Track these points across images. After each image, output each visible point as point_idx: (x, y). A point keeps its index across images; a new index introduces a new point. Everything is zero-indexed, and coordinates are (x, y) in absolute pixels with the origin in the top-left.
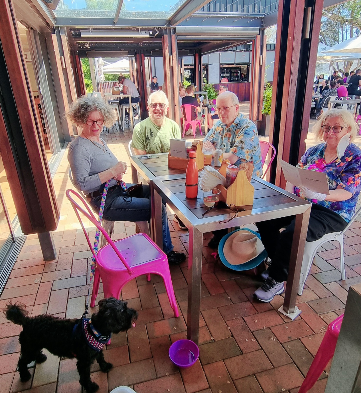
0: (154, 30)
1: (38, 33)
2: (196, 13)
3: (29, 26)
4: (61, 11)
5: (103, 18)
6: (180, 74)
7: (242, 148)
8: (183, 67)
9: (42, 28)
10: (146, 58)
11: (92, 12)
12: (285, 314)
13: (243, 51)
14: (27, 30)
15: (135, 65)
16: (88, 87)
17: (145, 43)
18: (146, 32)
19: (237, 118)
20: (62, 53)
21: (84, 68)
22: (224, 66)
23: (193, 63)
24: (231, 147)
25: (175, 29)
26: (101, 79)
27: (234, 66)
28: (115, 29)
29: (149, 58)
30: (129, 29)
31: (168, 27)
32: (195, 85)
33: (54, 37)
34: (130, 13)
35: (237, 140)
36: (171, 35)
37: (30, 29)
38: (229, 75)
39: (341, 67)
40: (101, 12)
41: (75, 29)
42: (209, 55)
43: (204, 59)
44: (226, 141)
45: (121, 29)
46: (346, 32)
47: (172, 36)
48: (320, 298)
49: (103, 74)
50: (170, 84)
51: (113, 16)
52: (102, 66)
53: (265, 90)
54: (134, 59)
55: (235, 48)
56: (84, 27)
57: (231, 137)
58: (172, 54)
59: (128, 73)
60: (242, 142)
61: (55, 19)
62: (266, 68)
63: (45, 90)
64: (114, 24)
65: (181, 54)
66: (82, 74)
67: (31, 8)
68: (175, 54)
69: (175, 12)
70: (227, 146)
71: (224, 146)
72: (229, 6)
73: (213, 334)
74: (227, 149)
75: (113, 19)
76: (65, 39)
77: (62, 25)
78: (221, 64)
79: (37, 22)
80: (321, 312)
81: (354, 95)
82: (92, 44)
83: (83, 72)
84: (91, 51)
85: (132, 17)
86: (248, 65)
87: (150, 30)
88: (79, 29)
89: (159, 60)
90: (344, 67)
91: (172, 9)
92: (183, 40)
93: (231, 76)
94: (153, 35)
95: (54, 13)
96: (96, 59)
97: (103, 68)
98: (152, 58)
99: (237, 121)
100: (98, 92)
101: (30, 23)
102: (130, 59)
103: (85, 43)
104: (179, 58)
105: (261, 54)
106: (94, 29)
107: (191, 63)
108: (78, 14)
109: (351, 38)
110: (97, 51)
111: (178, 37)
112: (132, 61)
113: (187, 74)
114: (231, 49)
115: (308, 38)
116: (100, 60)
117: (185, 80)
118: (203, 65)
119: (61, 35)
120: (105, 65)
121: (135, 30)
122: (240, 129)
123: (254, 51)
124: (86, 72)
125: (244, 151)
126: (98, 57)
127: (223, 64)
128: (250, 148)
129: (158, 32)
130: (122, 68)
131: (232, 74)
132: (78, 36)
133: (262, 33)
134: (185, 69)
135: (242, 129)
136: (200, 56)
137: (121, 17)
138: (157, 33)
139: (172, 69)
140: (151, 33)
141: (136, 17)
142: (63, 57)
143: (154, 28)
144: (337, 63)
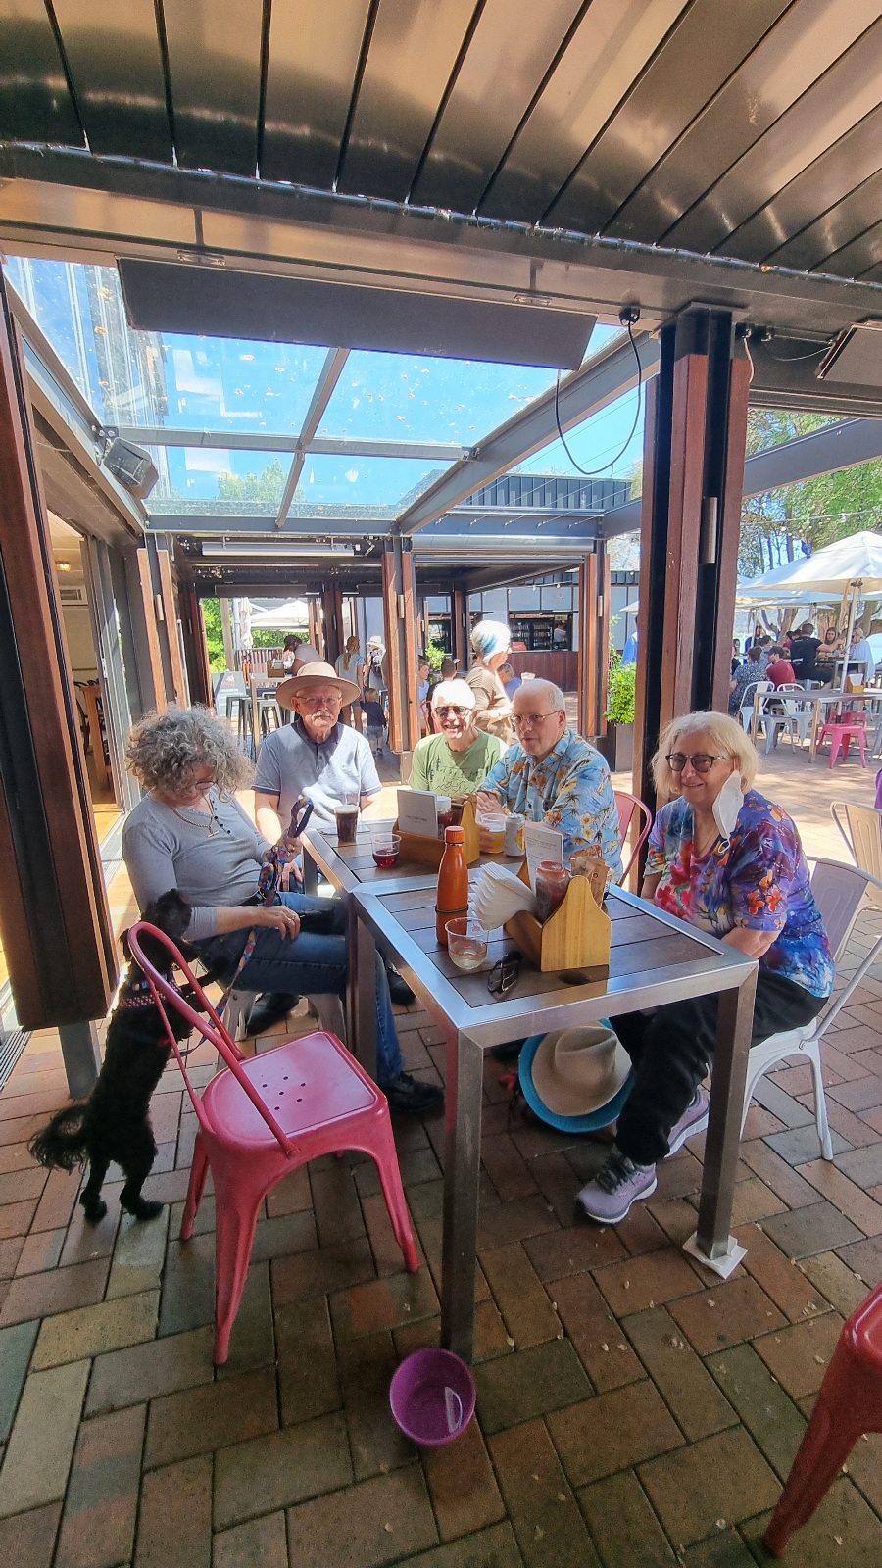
0: (364, 542)
1: (109, 546)
2: (456, 509)
3: (88, 532)
4: (161, 502)
5: (251, 516)
6: (420, 633)
7: (574, 811)
8: (427, 618)
9: (116, 538)
10: (345, 599)
11: (228, 504)
12: (703, 1260)
13: (558, 586)
14: (83, 539)
15: (321, 614)
16: (215, 661)
17: (343, 569)
18: (346, 547)
19: (560, 743)
20: (158, 589)
21: (207, 618)
22: (517, 617)
23: (450, 610)
24: (546, 809)
25: (409, 539)
26: (245, 644)
27: (539, 616)
28: (279, 540)
29: (351, 599)
30: (310, 540)
31: (394, 537)
32: (454, 657)
33: (143, 554)
34: (312, 508)
35: (562, 793)
36: (401, 554)
37: (89, 537)
38: (527, 635)
39: (773, 619)
40: (251, 504)
41: (190, 539)
42: (485, 593)
43: (474, 601)
44: (534, 794)
45: (292, 540)
46: (778, 549)
47: (404, 556)
48: (791, 1210)
49: (249, 631)
50: (398, 657)
51: (275, 512)
52: (248, 614)
53: (611, 668)
54: (319, 601)
55: (540, 580)
56: (212, 536)
57: (547, 786)
58: (403, 593)
59: (307, 630)
60: (572, 797)
61: (146, 517)
62: (611, 622)
63: (114, 670)
64: (276, 529)
65: (422, 592)
66: (201, 631)
67: (94, 496)
68: (410, 593)
69: (410, 505)
70: (536, 806)
71: (530, 806)
72: (525, 495)
73: (512, 1328)
74: (536, 814)
75: (275, 519)
76: (166, 558)
77: (162, 531)
78: (510, 613)
79: (105, 524)
80: (798, 1254)
81: (808, 680)
82: (226, 571)
83: (204, 628)
84: (224, 583)
85: (316, 515)
86: (570, 615)
87: (354, 542)
88: (200, 540)
89: (375, 603)
90: (779, 620)
91: (405, 500)
92: (427, 561)
93: (532, 639)
94: (363, 551)
95: (145, 506)
96: (236, 600)
97: (249, 618)
98: (359, 600)
99: (561, 748)
100: (237, 670)
101: (91, 526)
102: (309, 602)
103: (212, 568)
104: (418, 600)
105: (601, 592)
106: (233, 539)
107: (444, 610)
108: (199, 508)
109: (789, 561)
110: (237, 583)
111: (417, 556)
112: (314, 604)
113: (435, 632)
114: (531, 582)
115: (714, 562)
116: (243, 603)
117: (431, 646)
118: (472, 614)
119: (158, 551)
120: (254, 612)
121: (322, 541)
122: (569, 768)
123: (582, 584)
124: (211, 626)
125: (579, 818)
126: (240, 597)
127: (515, 613)
128: (594, 810)
129: (373, 546)
130: (293, 620)
131: (536, 634)
132: (197, 554)
133: (599, 548)
134: (431, 623)
135: (572, 769)
136: (465, 595)
137: (291, 514)
138: (371, 549)
139: (402, 623)
140: (358, 548)
141: (325, 516)
142: (159, 596)
143: (365, 538)
144: (764, 611)
